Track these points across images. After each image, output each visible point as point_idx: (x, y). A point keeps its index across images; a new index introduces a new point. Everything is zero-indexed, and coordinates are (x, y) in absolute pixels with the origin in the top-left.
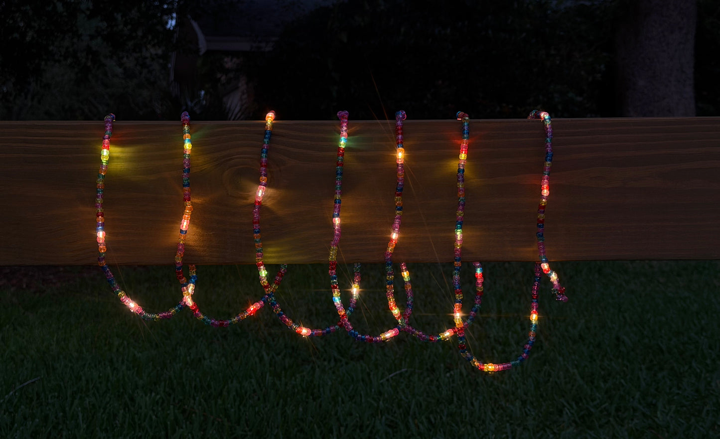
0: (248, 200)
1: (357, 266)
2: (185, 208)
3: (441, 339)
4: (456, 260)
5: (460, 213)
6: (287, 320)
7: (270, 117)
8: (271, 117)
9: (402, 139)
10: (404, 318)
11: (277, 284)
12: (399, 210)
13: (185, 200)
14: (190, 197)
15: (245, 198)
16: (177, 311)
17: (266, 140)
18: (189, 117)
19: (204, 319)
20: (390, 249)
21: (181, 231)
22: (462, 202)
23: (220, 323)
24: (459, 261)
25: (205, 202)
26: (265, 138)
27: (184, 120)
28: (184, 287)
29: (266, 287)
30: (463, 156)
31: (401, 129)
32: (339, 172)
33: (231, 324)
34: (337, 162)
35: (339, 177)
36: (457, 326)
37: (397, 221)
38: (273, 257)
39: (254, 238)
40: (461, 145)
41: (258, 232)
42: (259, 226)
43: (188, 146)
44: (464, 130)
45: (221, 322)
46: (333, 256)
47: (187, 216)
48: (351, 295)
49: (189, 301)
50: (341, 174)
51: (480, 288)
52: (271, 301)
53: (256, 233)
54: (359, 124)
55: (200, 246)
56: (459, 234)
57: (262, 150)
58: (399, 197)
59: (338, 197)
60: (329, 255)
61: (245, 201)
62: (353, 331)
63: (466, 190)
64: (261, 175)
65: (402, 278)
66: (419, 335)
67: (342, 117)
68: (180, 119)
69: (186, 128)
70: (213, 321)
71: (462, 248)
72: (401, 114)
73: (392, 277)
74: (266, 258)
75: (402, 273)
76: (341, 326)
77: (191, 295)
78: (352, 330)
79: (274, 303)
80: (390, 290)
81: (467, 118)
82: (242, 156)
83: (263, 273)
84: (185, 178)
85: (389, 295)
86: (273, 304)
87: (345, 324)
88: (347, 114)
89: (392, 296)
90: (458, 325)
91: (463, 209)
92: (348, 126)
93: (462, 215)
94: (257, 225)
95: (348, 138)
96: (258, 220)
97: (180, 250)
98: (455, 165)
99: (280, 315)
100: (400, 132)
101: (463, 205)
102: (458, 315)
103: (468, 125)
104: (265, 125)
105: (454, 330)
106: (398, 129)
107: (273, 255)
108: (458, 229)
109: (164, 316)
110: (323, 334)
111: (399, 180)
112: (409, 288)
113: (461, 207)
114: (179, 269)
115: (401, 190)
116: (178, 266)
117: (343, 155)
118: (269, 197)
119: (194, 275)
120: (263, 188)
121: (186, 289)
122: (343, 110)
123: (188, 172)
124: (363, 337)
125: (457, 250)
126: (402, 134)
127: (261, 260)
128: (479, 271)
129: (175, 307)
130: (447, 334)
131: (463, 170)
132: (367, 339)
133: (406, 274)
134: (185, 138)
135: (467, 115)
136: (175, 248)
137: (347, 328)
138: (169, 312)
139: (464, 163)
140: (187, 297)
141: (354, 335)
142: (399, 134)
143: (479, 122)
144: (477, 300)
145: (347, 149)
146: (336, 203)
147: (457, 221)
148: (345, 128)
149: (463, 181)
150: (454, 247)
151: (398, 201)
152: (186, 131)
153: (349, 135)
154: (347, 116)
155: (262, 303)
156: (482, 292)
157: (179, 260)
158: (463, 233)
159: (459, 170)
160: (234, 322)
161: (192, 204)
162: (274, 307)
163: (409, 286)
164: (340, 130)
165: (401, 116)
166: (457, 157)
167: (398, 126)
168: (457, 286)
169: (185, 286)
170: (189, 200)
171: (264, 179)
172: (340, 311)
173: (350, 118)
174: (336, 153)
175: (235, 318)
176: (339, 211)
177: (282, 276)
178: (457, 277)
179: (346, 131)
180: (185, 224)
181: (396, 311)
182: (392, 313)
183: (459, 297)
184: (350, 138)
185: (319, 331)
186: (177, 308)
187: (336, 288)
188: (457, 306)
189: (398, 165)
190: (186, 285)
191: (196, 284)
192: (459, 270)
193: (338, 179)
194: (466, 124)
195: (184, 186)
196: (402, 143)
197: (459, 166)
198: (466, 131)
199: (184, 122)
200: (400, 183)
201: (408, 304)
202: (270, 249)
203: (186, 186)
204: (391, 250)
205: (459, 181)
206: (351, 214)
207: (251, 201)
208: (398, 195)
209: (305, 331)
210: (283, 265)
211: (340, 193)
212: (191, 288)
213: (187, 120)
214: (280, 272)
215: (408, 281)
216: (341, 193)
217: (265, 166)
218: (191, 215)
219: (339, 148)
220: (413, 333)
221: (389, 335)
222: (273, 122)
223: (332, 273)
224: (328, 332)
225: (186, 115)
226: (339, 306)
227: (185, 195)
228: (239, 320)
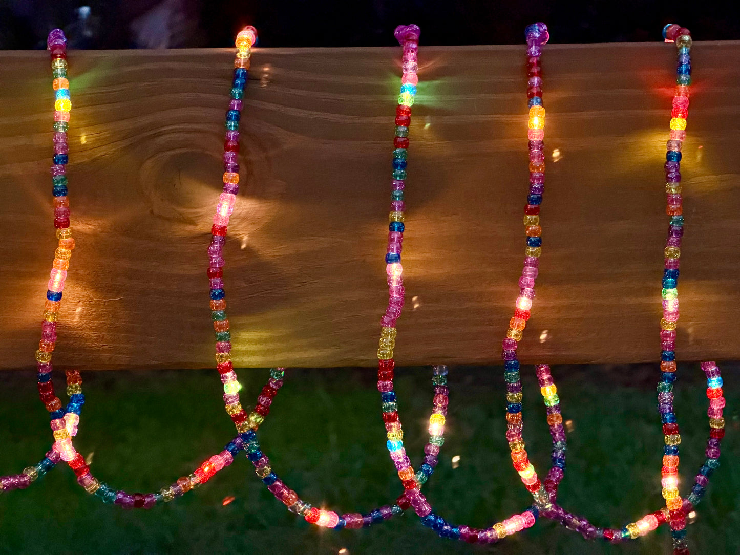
0: (197, 225)
1: (441, 372)
2: (56, 243)
3: (630, 536)
4: (665, 358)
5: (672, 253)
6: (286, 492)
7: (246, 38)
8: (248, 40)
9: (540, 86)
10: (547, 489)
11: (261, 413)
12: (535, 244)
13: (58, 225)
14: (68, 220)
15: (192, 223)
16: (40, 473)
17: (236, 92)
18: (65, 40)
19: (100, 492)
20: (514, 332)
21: (50, 295)
22: (676, 227)
23: (136, 501)
24: (671, 360)
25: (100, 230)
26: (235, 86)
27: (54, 47)
28: (55, 418)
29: (239, 418)
30: (678, 124)
31: (539, 63)
32: (399, 161)
33: (160, 502)
34: (395, 140)
35: (399, 171)
36: (670, 507)
37: (530, 271)
38: (253, 353)
39: (210, 310)
40: (674, 97)
41: (221, 296)
42: (222, 282)
43: (63, 105)
44: (681, 64)
45: (137, 498)
46: (386, 349)
47: (62, 260)
48: (427, 439)
49: (66, 451)
50: (404, 166)
51: (717, 422)
52: (249, 449)
53: (216, 297)
54: (444, 54)
55: (90, 329)
56: (671, 298)
57: (227, 113)
58: (534, 217)
59: (397, 216)
60: (377, 346)
61: (190, 228)
62: (432, 518)
63: (685, 201)
64: (226, 169)
65: (541, 400)
66: (579, 528)
67: (407, 38)
68: (44, 48)
69: (59, 64)
70: (120, 496)
71: (677, 330)
72: (537, 31)
73: (518, 396)
74: (237, 354)
75: (542, 388)
76: (404, 506)
77: (73, 437)
78: (430, 514)
79: (255, 454)
80: (515, 423)
81: (687, 38)
82: (182, 126)
83: (232, 387)
84: (59, 177)
85: (513, 436)
86: (253, 456)
87: (415, 501)
88: (415, 31)
89: (519, 439)
90: (673, 503)
91: (678, 244)
92: (419, 59)
93: (678, 255)
94: (218, 280)
95: (420, 85)
96: (220, 268)
97: (47, 337)
98: (660, 144)
99: (268, 480)
100: (535, 70)
101: (680, 233)
102: (670, 484)
103: (689, 53)
104: (234, 57)
105: (660, 517)
106: (532, 65)
107: (253, 347)
108: (668, 288)
109: (13, 484)
110: (366, 524)
111: (534, 179)
112: (557, 423)
113: (674, 238)
114: (43, 379)
115: (539, 200)
116: (43, 373)
117: (407, 123)
118: (244, 219)
119: (78, 393)
120: (232, 199)
121: (62, 423)
122: (407, 24)
123: (64, 163)
124: (455, 530)
125: (667, 336)
126: (540, 74)
127: (227, 357)
128: (715, 384)
129: (36, 466)
130: (644, 526)
131: (679, 156)
132: (462, 535)
133: (550, 393)
134: (57, 86)
135: (687, 31)
136: (36, 334)
137: (420, 510)
138: (23, 476)
139: (682, 138)
140: (64, 441)
141: (435, 526)
142: (533, 75)
143: (717, 47)
144: (711, 448)
145: (418, 110)
146: (392, 230)
147: (666, 270)
148: (411, 64)
149: (678, 179)
150: (660, 329)
151: (532, 223)
152: (59, 72)
153: (421, 77)
154: (415, 37)
155: (228, 455)
156: (723, 430)
157: (44, 358)
158: (679, 296)
159: (669, 156)
160: (167, 497)
161: (75, 235)
162: (257, 463)
163: (558, 418)
164: (402, 69)
165: (537, 35)
166: (664, 125)
167: (531, 56)
168: (668, 417)
169: (59, 418)
170: (66, 225)
171: (232, 178)
172: (402, 473)
173: (423, 41)
174: (393, 120)
175: (168, 489)
176: (400, 248)
177: (272, 396)
178: (666, 396)
179: (414, 68)
180: (57, 280)
181: (528, 474)
182: (520, 477)
183: (673, 440)
184: (425, 84)
185: (356, 519)
186: (40, 468)
187: (394, 420)
188: (670, 460)
189: (530, 145)
190: (60, 416)
191: (82, 412)
192: (670, 380)
193: (396, 176)
194: (684, 51)
195: (56, 193)
196: (539, 94)
197: (670, 146)
198: (684, 67)
199: (55, 52)
200: (536, 185)
201: (555, 458)
202: (245, 335)
203: (59, 192)
204: (516, 335)
205: (669, 180)
206: (427, 255)
207: (204, 227)
208: (531, 212)
209: (326, 519)
210: (275, 369)
211: (402, 208)
212: (72, 421)
213: (60, 47)
214: (268, 386)
215: (556, 407)
216: (405, 209)
217: (236, 149)
218: (71, 258)
219: (399, 109)
220: (566, 522)
221: (511, 526)
222: (254, 50)
223: (385, 387)
224: (377, 520)
225: (60, 38)
226: (401, 460)
227: (58, 214)
228: (177, 495)
